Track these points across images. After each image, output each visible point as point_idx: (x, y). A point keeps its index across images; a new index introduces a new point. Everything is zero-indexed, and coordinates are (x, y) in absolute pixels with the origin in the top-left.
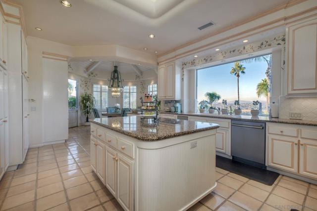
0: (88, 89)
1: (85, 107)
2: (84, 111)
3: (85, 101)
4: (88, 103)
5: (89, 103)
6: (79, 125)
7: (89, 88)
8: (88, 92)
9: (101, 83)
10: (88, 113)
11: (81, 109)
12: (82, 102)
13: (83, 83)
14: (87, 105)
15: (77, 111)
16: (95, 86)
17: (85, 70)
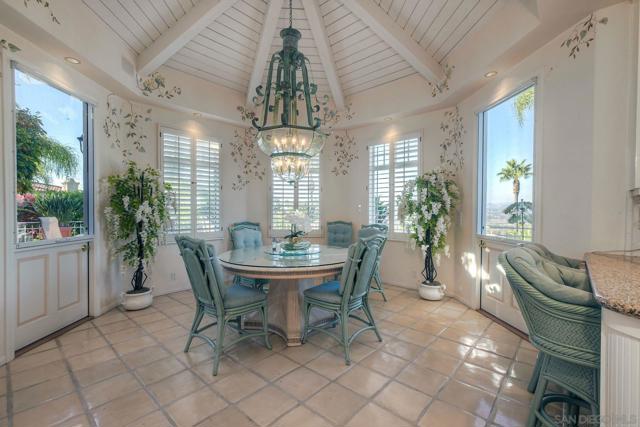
0: (142, 150)
1: (129, 223)
2: (123, 243)
3: (126, 200)
4: (145, 207)
5: (148, 210)
6: (97, 310)
7: (144, 143)
8: (143, 163)
9: (193, 129)
10: (141, 255)
11: (108, 234)
12: (116, 202)
13: (119, 119)
14: (139, 217)
15: (88, 248)
16: (168, 138)
17: (130, 58)
